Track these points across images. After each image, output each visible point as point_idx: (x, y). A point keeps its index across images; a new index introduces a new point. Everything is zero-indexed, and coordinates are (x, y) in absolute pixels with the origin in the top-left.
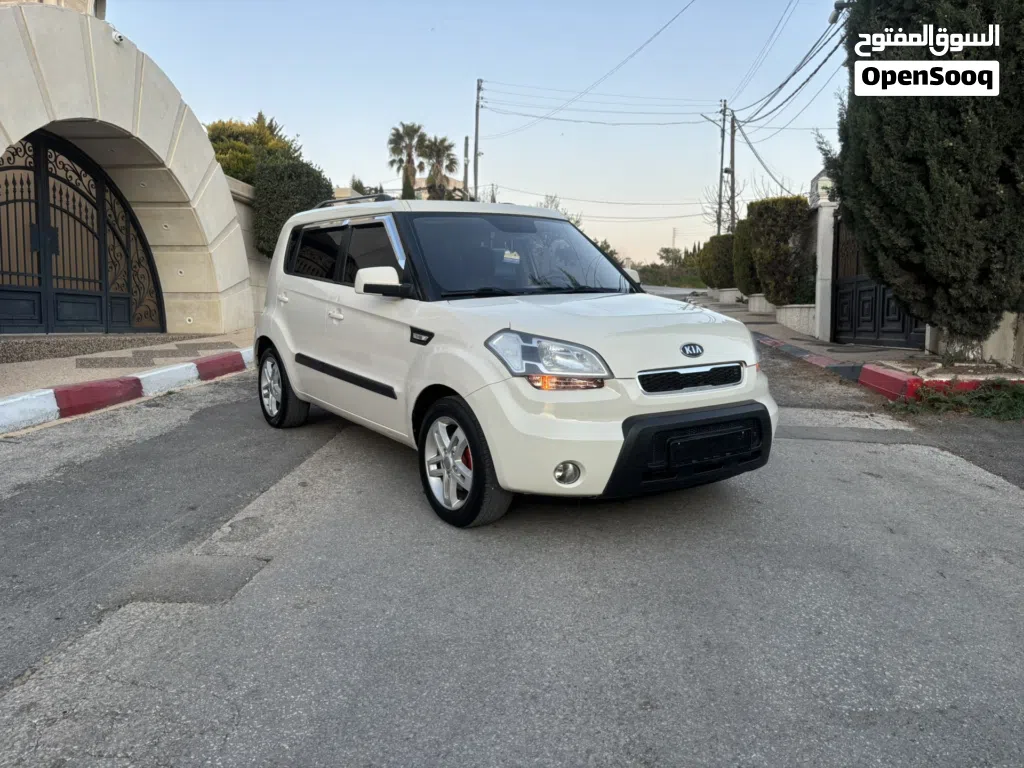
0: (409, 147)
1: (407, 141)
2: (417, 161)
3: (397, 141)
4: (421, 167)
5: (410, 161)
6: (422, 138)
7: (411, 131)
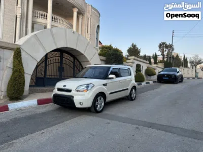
0: (163, 47)
1: (162, 46)
2: (165, 49)
3: (160, 46)
4: (166, 51)
5: (163, 50)
6: (166, 44)
7: (164, 43)
